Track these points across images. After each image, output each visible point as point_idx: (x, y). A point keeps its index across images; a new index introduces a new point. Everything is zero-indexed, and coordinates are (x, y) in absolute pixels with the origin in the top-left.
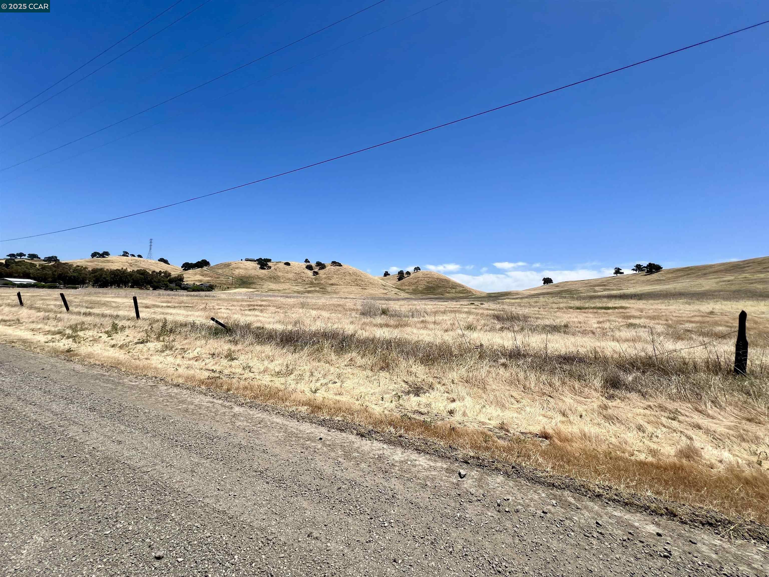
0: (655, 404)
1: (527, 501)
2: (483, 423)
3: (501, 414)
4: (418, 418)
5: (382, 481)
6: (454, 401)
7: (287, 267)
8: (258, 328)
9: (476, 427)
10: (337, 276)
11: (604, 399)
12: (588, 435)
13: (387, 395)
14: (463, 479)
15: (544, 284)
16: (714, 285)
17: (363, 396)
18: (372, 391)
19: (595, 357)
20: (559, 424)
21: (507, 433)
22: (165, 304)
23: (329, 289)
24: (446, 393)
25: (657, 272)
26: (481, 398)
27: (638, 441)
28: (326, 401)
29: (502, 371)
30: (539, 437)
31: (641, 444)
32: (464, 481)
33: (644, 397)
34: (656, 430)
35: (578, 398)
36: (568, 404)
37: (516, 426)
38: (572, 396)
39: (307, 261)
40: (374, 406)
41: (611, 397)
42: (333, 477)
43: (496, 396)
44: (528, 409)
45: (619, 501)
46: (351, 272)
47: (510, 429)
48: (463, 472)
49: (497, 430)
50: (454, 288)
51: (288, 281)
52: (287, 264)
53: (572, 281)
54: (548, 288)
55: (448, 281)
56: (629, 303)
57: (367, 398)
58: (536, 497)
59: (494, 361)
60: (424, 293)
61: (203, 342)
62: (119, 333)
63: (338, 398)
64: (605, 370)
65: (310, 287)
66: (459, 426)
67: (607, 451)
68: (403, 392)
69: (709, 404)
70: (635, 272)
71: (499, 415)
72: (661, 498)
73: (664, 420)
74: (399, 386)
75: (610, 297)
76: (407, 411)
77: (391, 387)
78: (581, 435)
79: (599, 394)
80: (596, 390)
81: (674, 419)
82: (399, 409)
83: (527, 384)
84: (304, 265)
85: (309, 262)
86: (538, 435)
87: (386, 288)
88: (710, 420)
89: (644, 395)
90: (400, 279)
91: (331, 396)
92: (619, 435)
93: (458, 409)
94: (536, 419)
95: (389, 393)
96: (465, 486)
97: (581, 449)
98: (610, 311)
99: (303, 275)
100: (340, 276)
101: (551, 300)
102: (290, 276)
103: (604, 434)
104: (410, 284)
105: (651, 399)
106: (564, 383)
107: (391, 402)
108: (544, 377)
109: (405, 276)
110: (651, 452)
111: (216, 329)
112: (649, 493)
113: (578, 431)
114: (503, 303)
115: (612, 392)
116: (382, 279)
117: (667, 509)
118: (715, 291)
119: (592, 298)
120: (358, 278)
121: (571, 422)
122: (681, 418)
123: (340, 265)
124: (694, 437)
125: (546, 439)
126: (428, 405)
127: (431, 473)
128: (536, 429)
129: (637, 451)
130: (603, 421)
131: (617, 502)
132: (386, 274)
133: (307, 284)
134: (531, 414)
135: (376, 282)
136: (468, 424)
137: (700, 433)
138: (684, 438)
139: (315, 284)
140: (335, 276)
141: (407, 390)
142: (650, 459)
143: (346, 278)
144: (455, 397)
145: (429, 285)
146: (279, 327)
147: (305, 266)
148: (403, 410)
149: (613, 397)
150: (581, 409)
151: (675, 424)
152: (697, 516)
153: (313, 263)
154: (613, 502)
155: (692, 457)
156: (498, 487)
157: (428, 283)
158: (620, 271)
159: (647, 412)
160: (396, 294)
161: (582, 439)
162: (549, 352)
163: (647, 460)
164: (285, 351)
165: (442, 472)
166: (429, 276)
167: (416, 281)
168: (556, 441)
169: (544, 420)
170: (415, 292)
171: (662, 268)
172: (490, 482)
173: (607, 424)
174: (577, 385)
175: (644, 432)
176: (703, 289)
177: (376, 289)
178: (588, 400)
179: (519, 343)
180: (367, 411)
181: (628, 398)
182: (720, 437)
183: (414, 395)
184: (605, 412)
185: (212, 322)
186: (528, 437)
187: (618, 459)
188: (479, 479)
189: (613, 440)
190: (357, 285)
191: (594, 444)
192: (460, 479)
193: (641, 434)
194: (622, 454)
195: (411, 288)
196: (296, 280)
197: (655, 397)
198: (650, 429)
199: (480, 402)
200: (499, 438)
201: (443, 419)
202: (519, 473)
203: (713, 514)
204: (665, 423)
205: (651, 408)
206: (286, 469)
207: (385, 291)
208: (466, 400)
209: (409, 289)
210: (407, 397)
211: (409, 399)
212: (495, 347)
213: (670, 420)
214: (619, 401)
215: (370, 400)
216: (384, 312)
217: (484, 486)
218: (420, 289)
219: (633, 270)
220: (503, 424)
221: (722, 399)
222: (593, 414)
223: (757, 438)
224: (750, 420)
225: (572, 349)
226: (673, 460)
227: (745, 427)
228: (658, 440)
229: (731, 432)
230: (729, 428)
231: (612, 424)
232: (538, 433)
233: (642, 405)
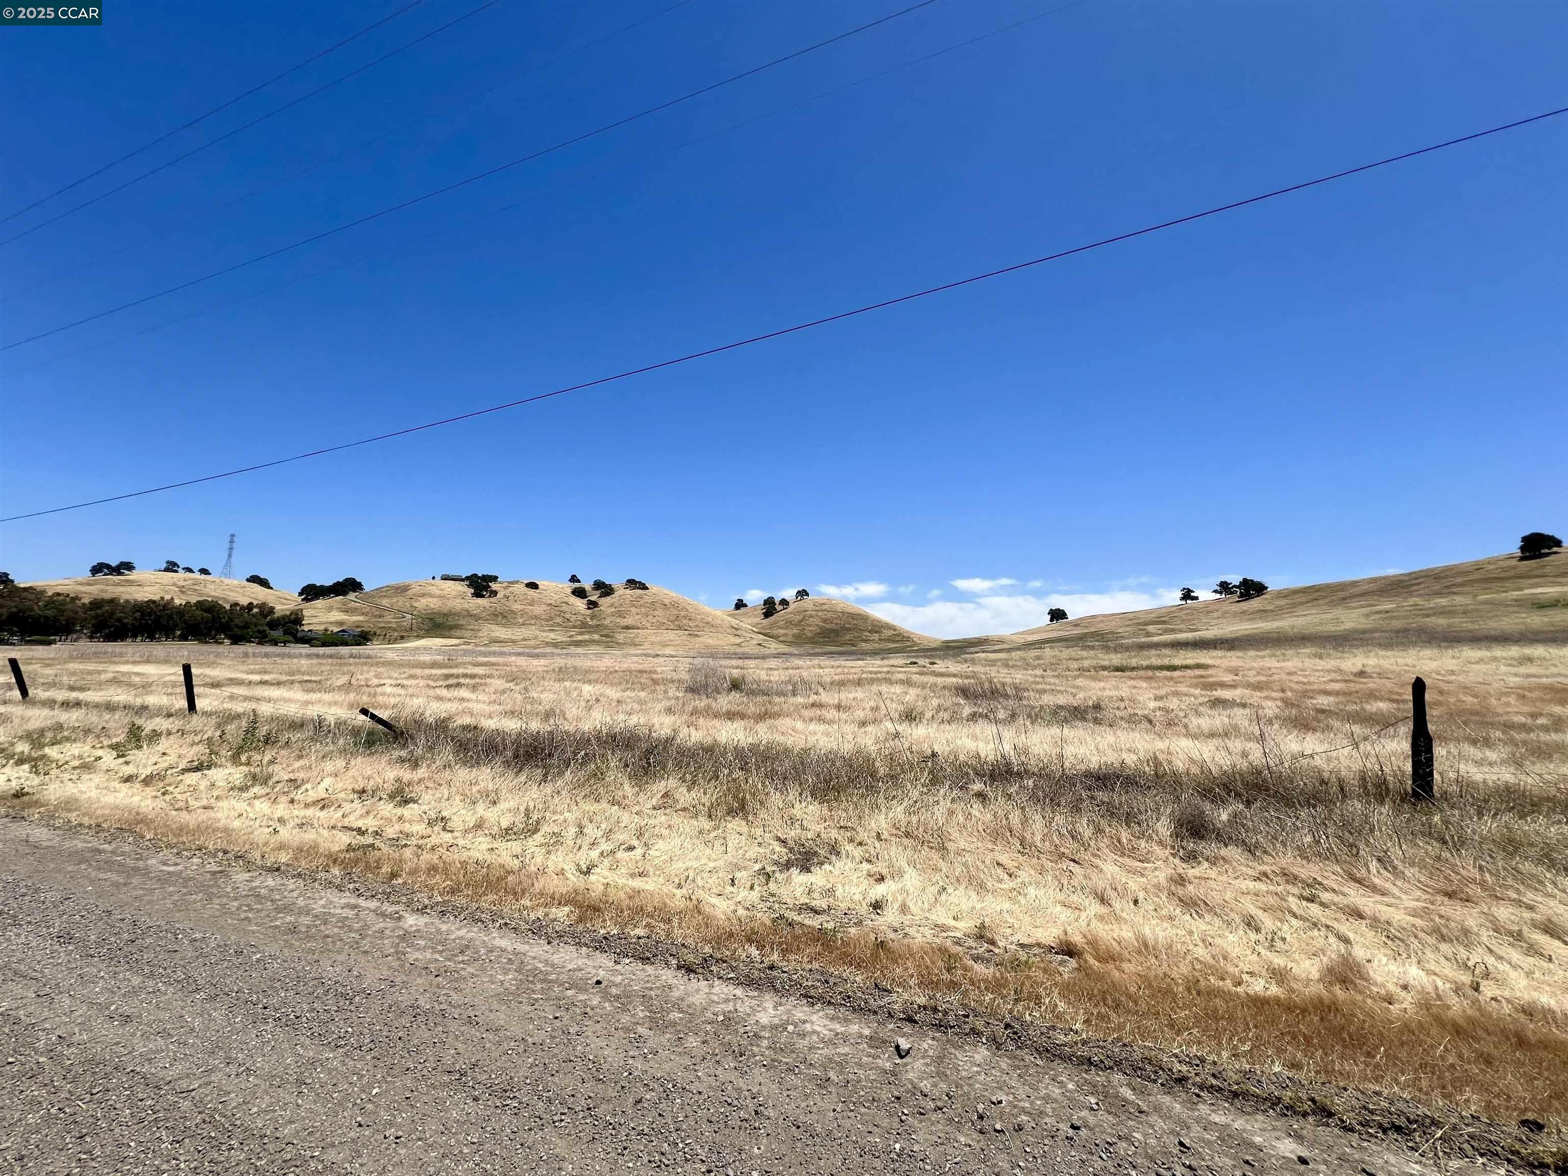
0: (1274, 868)
1: (1038, 1103)
2: (943, 928)
3: (979, 906)
4: (807, 922)
5: (733, 1076)
6: (881, 879)
7: (531, 592)
8: (466, 728)
9: (929, 936)
10: (639, 611)
11: (1177, 861)
12: (1151, 943)
13: (744, 873)
14: (904, 1060)
15: (1051, 620)
16: (1363, 620)
17: (690, 878)
18: (712, 865)
19: (1156, 773)
20: (1095, 923)
21: (992, 948)
22: (256, 678)
23: (620, 637)
24: (864, 863)
25: (1258, 596)
26: (936, 869)
27: (1249, 952)
28: (611, 891)
29: (976, 809)
30: (1056, 953)
31: (1254, 957)
32: (906, 1065)
33: (1254, 855)
34: (1279, 924)
35: (1127, 861)
36: (1109, 877)
37: (1009, 931)
38: (1116, 857)
39: (574, 579)
40: (714, 900)
41: (1191, 857)
42: (626, 1074)
43: (965, 865)
44: (1032, 891)
45: (1221, 1089)
46: (666, 601)
47: (996, 937)
48: (904, 1044)
49: (971, 943)
50: (876, 632)
51: (533, 622)
52: (533, 586)
53: (1104, 616)
54: (1059, 629)
55: (864, 618)
56: (1212, 657)
57: (700, 882)
58: (1056, 1091)
59: (961, 788)
60: (816, 643)
61: (340, 763)
62: (145, 747)
63: (637, 883)
64: (1177, 800)
65: (581, 634)
66: (892, 935)
67: (1190, 978)
68: (776, 863)
69: (1374, 865)
70: (1218, 596)
71: (973, 908)
72: (1301, 1076)
73: (1293, 903)
74: (768, 851)
75: (1177, 645)
76: (785, 906)
77: (751, 854)
78: (1138, 942)
79: (1167, 852)
80: (1161, 843)
81: (1311, 900)
82: (768, 904)
83: (1028, 835)
84: (569, 587)
85: (579, 581)
86: (1053, 948)
87: (739, 632)
88: (1379, 898)
89: (1251, 850)
90: (767, 615)
91: (621, 881)
92: (1211, 940)
93: (890, 899)
94: (1049, 911)
95: (745, 868)
96: (911, 1075)
97: (1139, 975)
98: (1176, 674)
99: (565, 608)
100: (643, 610)
101: (1067, 653)
102: (538, 610)
103: (1183, 939)
104: (789, 624)
105: (1266, 858)
106: (1099, 831)
107: (752, 888)
108: (1059, 819)
109: (778, 607)
110: (1273, 973)
111: (371, 733)
112: (1277, 1069)
113: (1130, 934)
114: (973, 662)
115: (1191, 846)
116: (731, 615)
117: (1313, 1100)
118: (1364, 632)
119: (1142, 647)
120: (682, 613)
121: (1118, 919)
122: (1326, 896)
123: (644, 587)
124: (1351, 936)
125: (1071, 957)
126: (830, 892)
127: (838, 1050)
128: (1049, 935)
129: (1247, 973)
130: (1178, 911)
131: (1216, 1091)
132: (740, 605)
133: (574, 627)
134: (1037, 901)
135: (719, 622)
136: (912, 931)
137: (1363, 926)
138: (1332, 940)
139: (591, 626)
140: (633, 609)
141: (785, 858)
142: (1274, 990)
143: (656, 613)
144: (884, 872)
145: (826, 626)
146: (512, 725)
147: (569, 591)
148: (777, 906)
149: (1195, 857)
150: (1134, 884)
151: (1314, 910)
152: (1372, 1112)
153: (587, 584)
154: (1208, 1092)
155: (1352, 982)
156: (979, 1073)
157: (825, 621)
158: (1192, 594)
159: (1262, 887)
160: (760, 645)
161: (1139, 952)
162: (1067, 764)
163: (1269, 993)
164: (523, 778)
165: (861, 1047)
166: (825, 607)
167: (800, 618)
168: (1092, 961)
169: (1065, 915)
170: (799, 640)
171: (1266, 588)
172: (960, 1063)
173: (1188, 917)
174: (1125, 836)
175: (1258, 930)
176: (1343, 627)
177: (720, 636)
178: (1146, 865)
179: (1008, 748)
180: (699, 912)
181: (1223, 858)
182: (1399, 935)
183: (798, 870)
184: (1180, 891)
185: (363, 717)
186: (1035, 955)
187: (1211, 993)
188: (938, 1057)
189: (1201, 952)
190: (680, 628)
191: (1165, 964)
192: (898, 1061)
193: (1253, 936)
194: (1221, 983)
195: (790, 632)
196: (551, 619)
197: (1274, 854)
198: (1268, 922)
199: (934, 880)
200: (976, 959)
201: (859, 923)
202: (1019, 1038)
203: (1401, 1105)
204: (1295, 909)
205: (1268, 877)
206: (520, 1062)
207: (738, 640)
208: (906, 876)
209: (786, 635)
210: (785, 875)
211: (788, 880)
212: (962, 758)
213: (1304, 903)
214: (1206, 864)
215: (707, 886)
216: (735, 686)
217: (948, 1073)
218: (809, 635)
219: (1215, 591)
220: (982, 926)
221: (1396, 854)
222: (1158, 897)
223: (1466, 932)
224: (1450, 895)
225: (1111, 758)
226: (1317, 989)
227: (1443, 910)
228: (1285, 947)
229: (1419, 922)
230: (1414, 914)
231: (1196, 917)
232: (1053, 945)
233: (1250, 872)
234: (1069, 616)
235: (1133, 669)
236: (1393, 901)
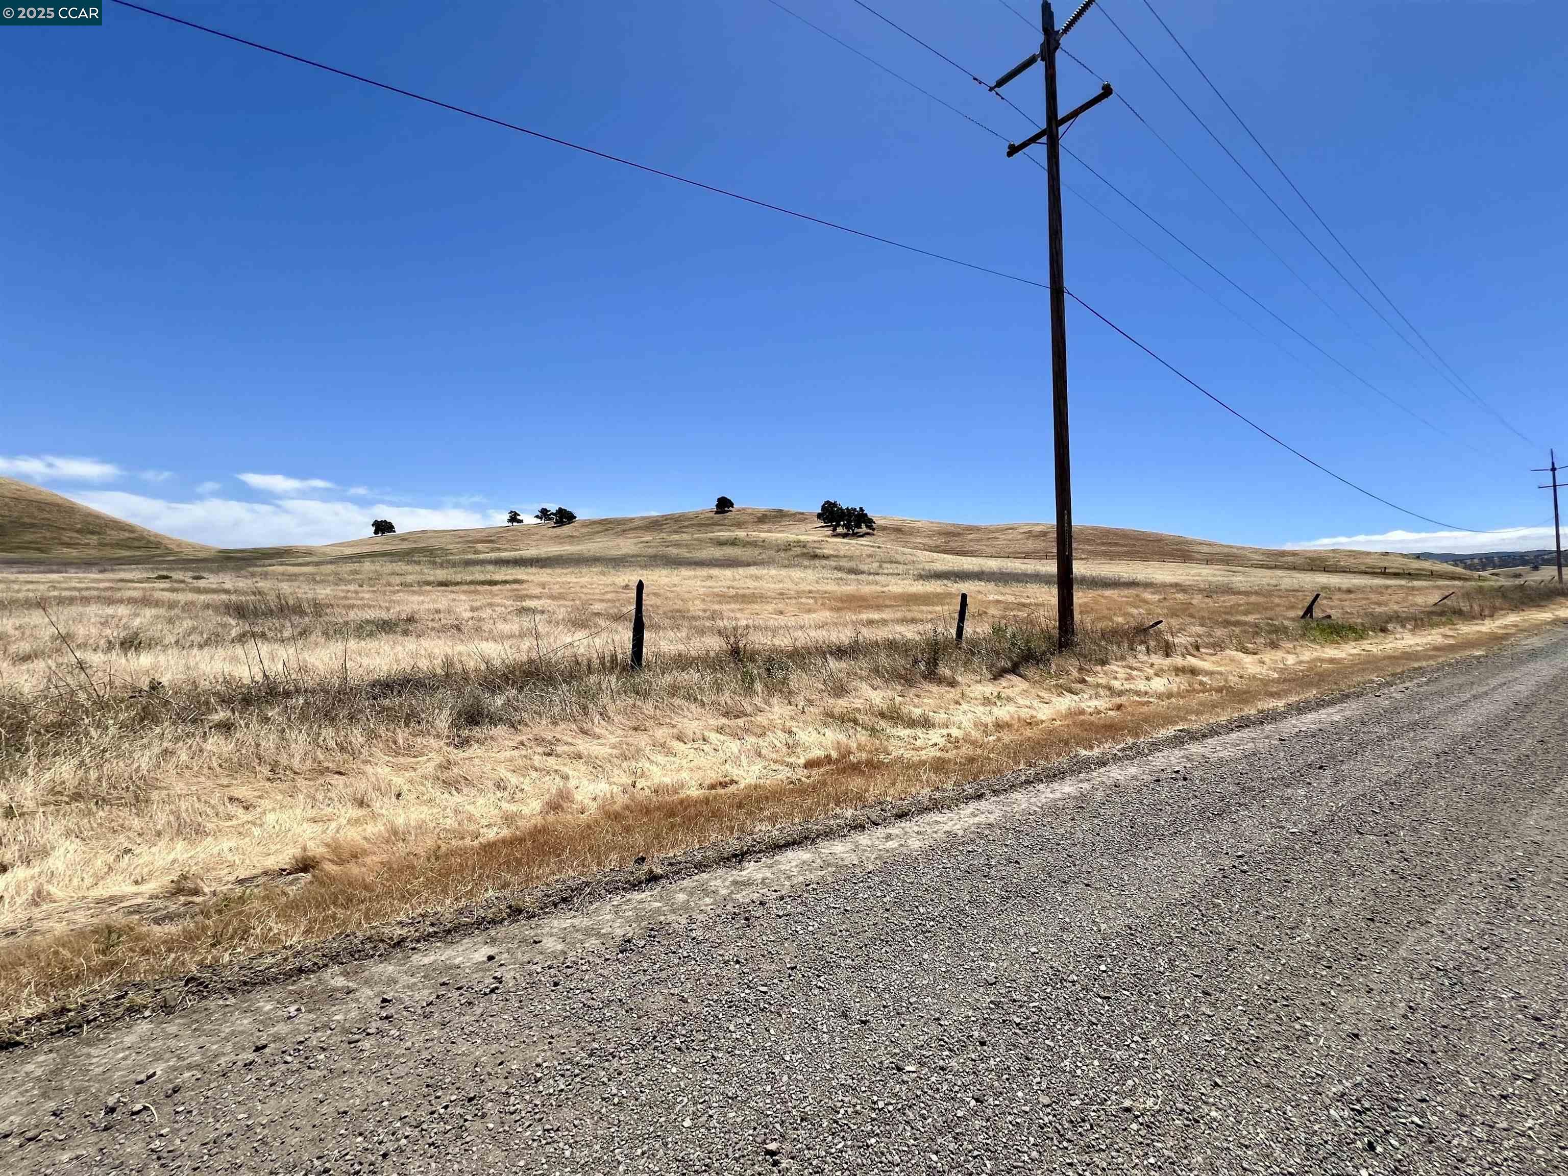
0: (531, 737)
1: (215, 1047)
2: (112, 901)
3: (185, 856)
9: (79, 920)
11: (450, 749)
12: (402, 829)
15: (376, 532)
16: (633, 547)
19: (447, 675)
20: (344, 829)
21: (192, 899)
25: (569, 524)
26: (123, 830)
27: (492, 809)
29: (216, 744)
30: (288, 874)
31: (495, 812)
33: (516, 729)
34: (522, 779)
35: (401, 760)
36: (375, 779)
37: (225, 871)
38: (391, 759)
41: (465, 743)
43: (175, 813)
44: (273, 817)
45: (436, 933)
47: (203, 885)
49: (157, 904)
50: (92, 533)
53: (435, 531)
54: (383, 542)
55: (66, 509)
56: (528, 574)
58: (245, 1022)
59: (194, 721)
64: (460, 693)
67: (433, 848)
69: (596, 719)
70: (539, 521)
71: (175, 861)
72: (507, 892)
73: (537, 760)
78: (389, 832)
79: (442, 743)
80: (438, 736)
81: (549, 755)
83: (283, 760)
86: (284, 870)
88: (595, 741)
89: (516, 726)
92: (462, 809)
94: (292, 832)
97: (381, 863)
98: (496, 588)
101: (389, 567)
103: (436, 816)
105: (525, 730)
106: (372, 735)
110: (506, 819)
112: (490, 893)
113: (383, 828)
114: (265, 575)
115: (466, 733)
117: (510, 907)
118: (633, 556)
119: (468, 563)
121: (374, 817)
122: (560, 749)
124: (571, 773)
125: (306, 872)
128: (284, 857)
129: (485, 826)
130: (439, 793)
131: (432, 937)
134: (277, 827)
136: (46, 924)
137: (580, 765)
138: (558, 779)
142: (505, 833)
149: (468, 742)
150: (399, 781)
151: (551, 760)
152: (549, 896)
154: (425, 941)
155: (561, 806)
156: (125, 1058)
158: (518, 517)
159: (516, 753)
161: (388, 842)
162: (351, 676)
163: (501, 835)
168: (329, 866)
169: (310, 831)
171: (575, 517)
172: (94, 1060)
173: (446, 795)
174: (402, 736)
175: (505, 789)
178: (420, 759)
179: (275, 667)
181: (491, 738)
182: (600, 763)
184: (446, 775)
186: (256, 886)
187: (452, 853)
188: (50, 1073)
189: (450, 822)
191: (411, 844)
193: (499, 795)
194: (460, 842)
197: (532, 725)
198: (514, 780)
199: (113, 844)
200: (161, 920)
202: (206, 987)
203: (570, 883)
204: (537, 764)
205: (523, 744)
208: (56, 853)
212: (204, 685)
213: (544, 757)
214: (476, 746)
217: (66, 1083)
219: (537, 517)
220: (184, 877)
221: (611, 708)
222: (423, 785)
223: (638, 751)
224: (636, 729)
225: (406, 665)
226: (539, 820)
227: (630, 740)
228: (524, 796)
229: (615, 752)
230: (614, 747)
231: (454, 792)
232: (286, 867)
233: (511, 744)
234: (396, 529)
235: (457, 584)
236: (604, 741)
